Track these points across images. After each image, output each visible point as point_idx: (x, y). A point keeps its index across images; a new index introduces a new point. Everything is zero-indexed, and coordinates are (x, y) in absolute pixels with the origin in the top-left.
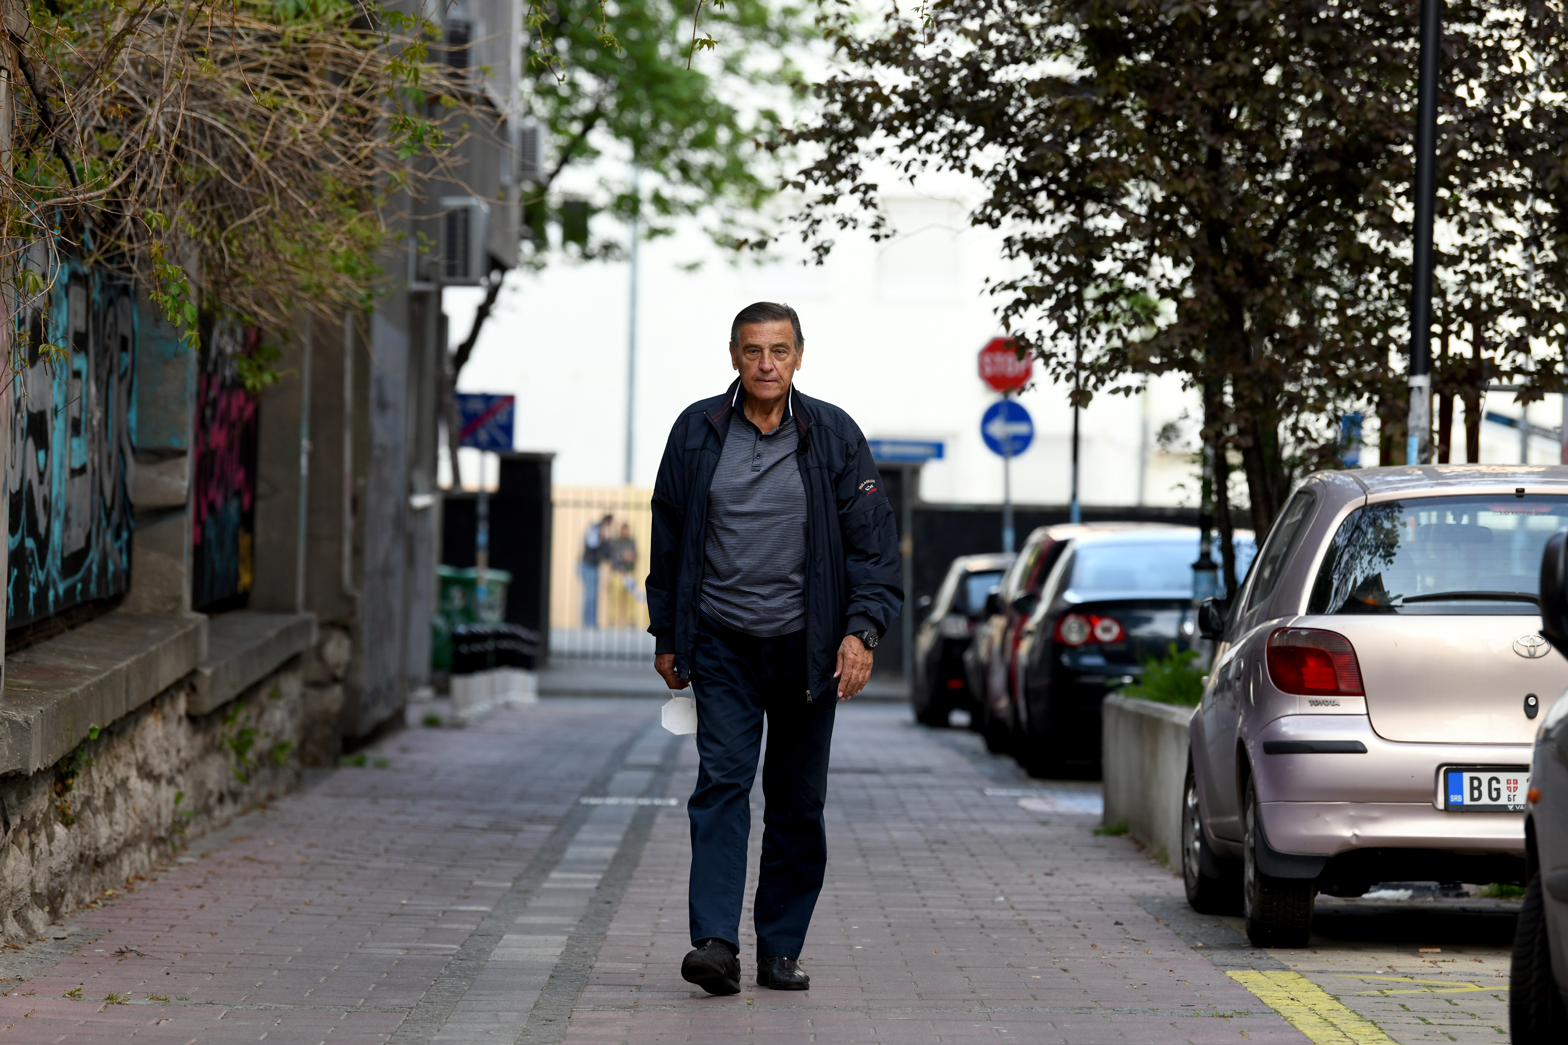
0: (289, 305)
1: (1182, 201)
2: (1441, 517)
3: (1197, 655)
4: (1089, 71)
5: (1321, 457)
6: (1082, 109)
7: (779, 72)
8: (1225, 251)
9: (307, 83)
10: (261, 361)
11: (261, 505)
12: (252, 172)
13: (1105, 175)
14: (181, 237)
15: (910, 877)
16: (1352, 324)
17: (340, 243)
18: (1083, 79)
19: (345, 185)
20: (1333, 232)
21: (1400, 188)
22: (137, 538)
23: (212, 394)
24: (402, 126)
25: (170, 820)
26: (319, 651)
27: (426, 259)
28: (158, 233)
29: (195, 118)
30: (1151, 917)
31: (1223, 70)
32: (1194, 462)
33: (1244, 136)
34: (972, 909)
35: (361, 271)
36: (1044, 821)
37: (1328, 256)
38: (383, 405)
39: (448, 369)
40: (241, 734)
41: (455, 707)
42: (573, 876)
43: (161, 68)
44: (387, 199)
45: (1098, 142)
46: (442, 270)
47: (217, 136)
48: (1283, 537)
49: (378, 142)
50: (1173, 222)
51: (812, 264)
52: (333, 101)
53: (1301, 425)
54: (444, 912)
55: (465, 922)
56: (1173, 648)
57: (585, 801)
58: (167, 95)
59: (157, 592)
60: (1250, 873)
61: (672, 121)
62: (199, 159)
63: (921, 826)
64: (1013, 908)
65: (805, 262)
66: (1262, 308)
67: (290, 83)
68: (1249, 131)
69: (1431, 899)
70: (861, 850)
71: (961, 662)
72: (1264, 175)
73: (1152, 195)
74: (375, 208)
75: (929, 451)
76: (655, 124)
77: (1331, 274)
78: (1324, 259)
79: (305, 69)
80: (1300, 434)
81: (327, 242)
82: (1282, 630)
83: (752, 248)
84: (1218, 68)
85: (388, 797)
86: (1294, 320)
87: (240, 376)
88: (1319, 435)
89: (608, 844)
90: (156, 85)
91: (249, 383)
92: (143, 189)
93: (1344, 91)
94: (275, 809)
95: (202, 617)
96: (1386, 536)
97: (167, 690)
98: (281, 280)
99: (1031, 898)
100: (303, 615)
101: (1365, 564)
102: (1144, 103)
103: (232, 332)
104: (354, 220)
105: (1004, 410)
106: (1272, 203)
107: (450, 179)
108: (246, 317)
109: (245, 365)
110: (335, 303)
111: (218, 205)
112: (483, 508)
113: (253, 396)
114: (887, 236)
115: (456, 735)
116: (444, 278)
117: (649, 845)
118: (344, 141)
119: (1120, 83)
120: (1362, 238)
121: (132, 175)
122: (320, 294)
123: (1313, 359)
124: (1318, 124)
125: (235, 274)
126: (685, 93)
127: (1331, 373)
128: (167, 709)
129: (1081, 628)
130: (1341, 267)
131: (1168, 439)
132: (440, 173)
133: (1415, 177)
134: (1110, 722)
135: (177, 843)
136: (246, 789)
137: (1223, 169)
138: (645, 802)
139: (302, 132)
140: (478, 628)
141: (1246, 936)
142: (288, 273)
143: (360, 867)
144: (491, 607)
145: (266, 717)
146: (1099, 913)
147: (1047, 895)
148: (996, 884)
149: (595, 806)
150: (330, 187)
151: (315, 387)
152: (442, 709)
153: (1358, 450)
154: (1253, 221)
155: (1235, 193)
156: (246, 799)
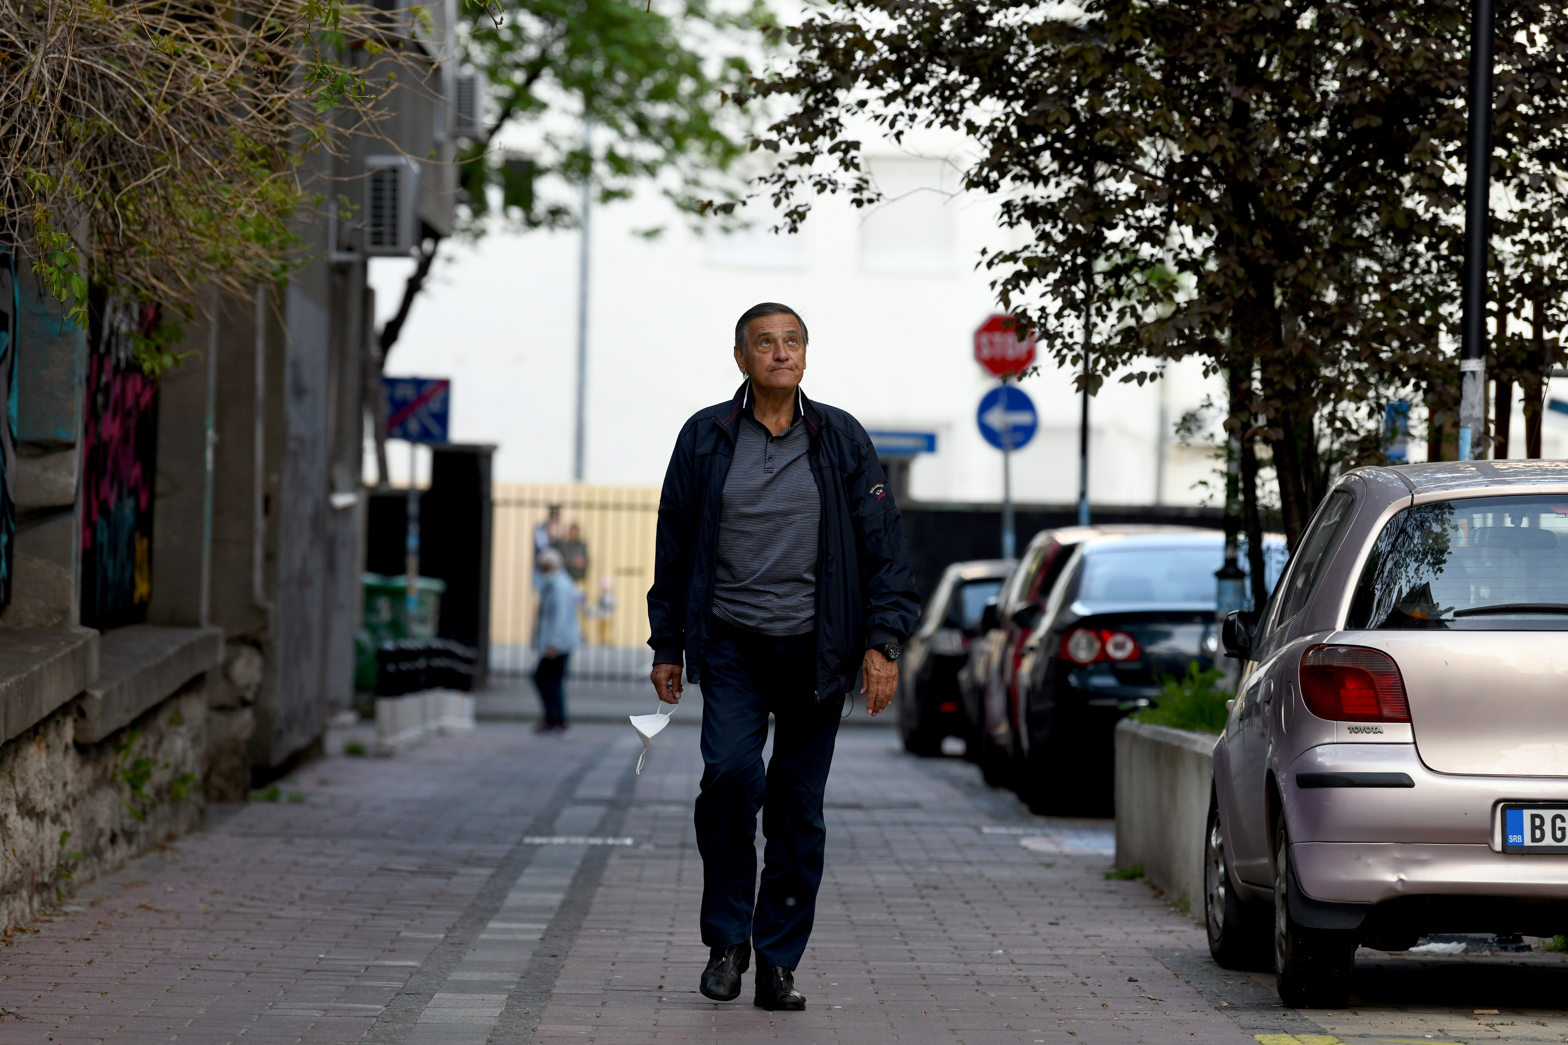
0: (192, 278)
1: (1203, 162)
2: (1498, 520)
3: (1222, 675)
4: (1097, 16)
5: (1361, 450)
6: (1091, 58)
7: (749, 15)
8: (1253, 218)
9: (213, 27)
10: (160, 341)
11: (159, 504)
12: (150, 127)
13: (1117, 133)
14: (68, 200)
15: (897, 927)
16: (1396, 301)
17: (250, 208)
18: (1091, 22)
19: (256, 142)
20: (1375, 197)
21: (1451, 147)
22: (17, 540)
23: (104, 379)
24: (320, 76)
25: (54, 864)
26: (226, 668)
27: (348, 226)
28: (42, 196)
29: (83, 65)
30: (1170, 973)
31: (1251, 13)
32: (1218, 456)
33: (1274, 88)
34: (966, 964)
35: (274, 240)
36: (1048, 863)
37: (1369, 224)
38: (300, 391)
39: (375, 351)
40: (137, 764)
41: (381, 734)
42: (514, 926)
43: (45, 8)
44: (304, 156)
45: (1109, 94)
46: (368, 238)
47: (110, 85)
48: (1319, 541)
49: (294, 92)
50: (1194, 185)
51: (784, 232)
52: (242, 47)
53: (1339, 414)
54: (367, 968)
55: (391, 979)
56: (1194, 667)
57: (528, 840)
58: (53, 40)
59: (41, 604)
60: (1281, 924)
61: (628, 70)
62: (89, 111)
63: (909, 868)
64: (1012, 962)
65: (777, 229)
66: (1294, 283)
67: (192, 25)
68: (1281, 82)
69: (1488, 953)
70: (841, 895)
71: (956, 683)
72: (1297, 132)
73: (1170, 155)
74: (289, 168)
75: (919, 443)
76: (609, 74)
77: (1373, 244)
78: (1365, 226)
79: (210, 10)
80: (1338, 424)
81: (234, 207)
82: (1317, 647)
83: (715, 213)
84: (1245, 10)
85: (304, 836)
86: (1331, 296)
87: (136, 358)
88: (1362, 426)
89: (554, 889)
90: (40, 28)
91: (147, 367)
92: (24, 146)
93: (1388, 37)
94: (173, 850)
95: (92, 633)
96: (1435, 540)
97: (52, 715)
98: (183, 249)
99: (1034, 952)
100: (208, 630)
101: (1411, 573)
102: (1161, 50)
103: (127, 307)
104: (267, 181)
105: (1003, 398)
106: (1306, 164)
107: (375, 135)
108: (144, 292)
109: (142, 346)
110: (246, 275)
111: (111, 164)
112: (413, 508)
113: (151, 382)
114: (871, 201)
115: (383, 766)
116: (369, 248)
117: (601, 890)
118: (254, 91)
119: (1134, 28)
120: (1409, 203)
121: (12, 130)
122: (227, 265)
123: (1353, 340)
124: (1357, 73)
125: (131, 243)
126: (643, 39)
127: (1373, 357)
128: (52, 736)
129: (1090, 645)
130: (1385, 236)
131: (1189, 430)
132: (364, 128)
133: (1468, 135)
134: (1122, 751)
135: (63, 889)
136: (142, 828)
137: (1251, 125)
138: (598, 841)
139: (207, 82)
140: (407, 644)
141: (1277, 995)
142: (191, 241)
143: (271, 917)
144: (422, 621)
145: (165, 745)
146: (1111, 967)
147: (1051, 948)
148: (994, 935)
149: (541, 845)
150: (239, 144)
151: (222, 371)
152: (366, 736)
153: (1405, 443)
154: (1284, 184)
155: (1264, 152)
156: (142, 839)
